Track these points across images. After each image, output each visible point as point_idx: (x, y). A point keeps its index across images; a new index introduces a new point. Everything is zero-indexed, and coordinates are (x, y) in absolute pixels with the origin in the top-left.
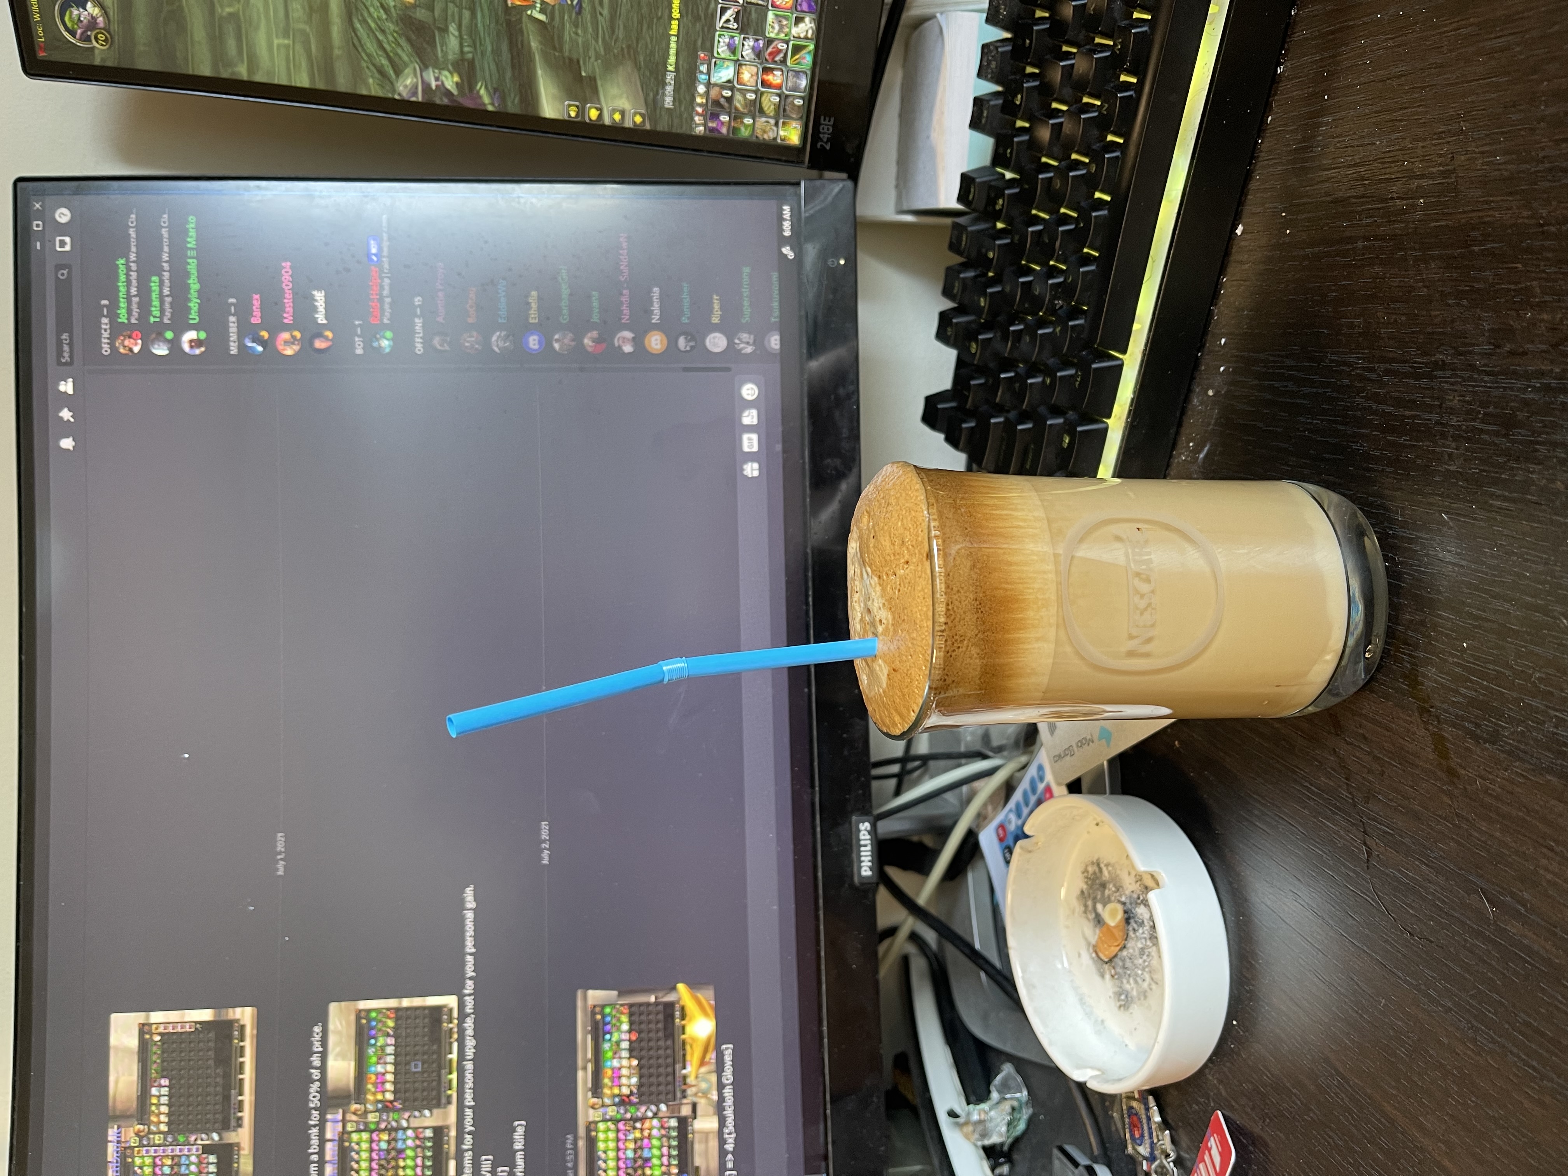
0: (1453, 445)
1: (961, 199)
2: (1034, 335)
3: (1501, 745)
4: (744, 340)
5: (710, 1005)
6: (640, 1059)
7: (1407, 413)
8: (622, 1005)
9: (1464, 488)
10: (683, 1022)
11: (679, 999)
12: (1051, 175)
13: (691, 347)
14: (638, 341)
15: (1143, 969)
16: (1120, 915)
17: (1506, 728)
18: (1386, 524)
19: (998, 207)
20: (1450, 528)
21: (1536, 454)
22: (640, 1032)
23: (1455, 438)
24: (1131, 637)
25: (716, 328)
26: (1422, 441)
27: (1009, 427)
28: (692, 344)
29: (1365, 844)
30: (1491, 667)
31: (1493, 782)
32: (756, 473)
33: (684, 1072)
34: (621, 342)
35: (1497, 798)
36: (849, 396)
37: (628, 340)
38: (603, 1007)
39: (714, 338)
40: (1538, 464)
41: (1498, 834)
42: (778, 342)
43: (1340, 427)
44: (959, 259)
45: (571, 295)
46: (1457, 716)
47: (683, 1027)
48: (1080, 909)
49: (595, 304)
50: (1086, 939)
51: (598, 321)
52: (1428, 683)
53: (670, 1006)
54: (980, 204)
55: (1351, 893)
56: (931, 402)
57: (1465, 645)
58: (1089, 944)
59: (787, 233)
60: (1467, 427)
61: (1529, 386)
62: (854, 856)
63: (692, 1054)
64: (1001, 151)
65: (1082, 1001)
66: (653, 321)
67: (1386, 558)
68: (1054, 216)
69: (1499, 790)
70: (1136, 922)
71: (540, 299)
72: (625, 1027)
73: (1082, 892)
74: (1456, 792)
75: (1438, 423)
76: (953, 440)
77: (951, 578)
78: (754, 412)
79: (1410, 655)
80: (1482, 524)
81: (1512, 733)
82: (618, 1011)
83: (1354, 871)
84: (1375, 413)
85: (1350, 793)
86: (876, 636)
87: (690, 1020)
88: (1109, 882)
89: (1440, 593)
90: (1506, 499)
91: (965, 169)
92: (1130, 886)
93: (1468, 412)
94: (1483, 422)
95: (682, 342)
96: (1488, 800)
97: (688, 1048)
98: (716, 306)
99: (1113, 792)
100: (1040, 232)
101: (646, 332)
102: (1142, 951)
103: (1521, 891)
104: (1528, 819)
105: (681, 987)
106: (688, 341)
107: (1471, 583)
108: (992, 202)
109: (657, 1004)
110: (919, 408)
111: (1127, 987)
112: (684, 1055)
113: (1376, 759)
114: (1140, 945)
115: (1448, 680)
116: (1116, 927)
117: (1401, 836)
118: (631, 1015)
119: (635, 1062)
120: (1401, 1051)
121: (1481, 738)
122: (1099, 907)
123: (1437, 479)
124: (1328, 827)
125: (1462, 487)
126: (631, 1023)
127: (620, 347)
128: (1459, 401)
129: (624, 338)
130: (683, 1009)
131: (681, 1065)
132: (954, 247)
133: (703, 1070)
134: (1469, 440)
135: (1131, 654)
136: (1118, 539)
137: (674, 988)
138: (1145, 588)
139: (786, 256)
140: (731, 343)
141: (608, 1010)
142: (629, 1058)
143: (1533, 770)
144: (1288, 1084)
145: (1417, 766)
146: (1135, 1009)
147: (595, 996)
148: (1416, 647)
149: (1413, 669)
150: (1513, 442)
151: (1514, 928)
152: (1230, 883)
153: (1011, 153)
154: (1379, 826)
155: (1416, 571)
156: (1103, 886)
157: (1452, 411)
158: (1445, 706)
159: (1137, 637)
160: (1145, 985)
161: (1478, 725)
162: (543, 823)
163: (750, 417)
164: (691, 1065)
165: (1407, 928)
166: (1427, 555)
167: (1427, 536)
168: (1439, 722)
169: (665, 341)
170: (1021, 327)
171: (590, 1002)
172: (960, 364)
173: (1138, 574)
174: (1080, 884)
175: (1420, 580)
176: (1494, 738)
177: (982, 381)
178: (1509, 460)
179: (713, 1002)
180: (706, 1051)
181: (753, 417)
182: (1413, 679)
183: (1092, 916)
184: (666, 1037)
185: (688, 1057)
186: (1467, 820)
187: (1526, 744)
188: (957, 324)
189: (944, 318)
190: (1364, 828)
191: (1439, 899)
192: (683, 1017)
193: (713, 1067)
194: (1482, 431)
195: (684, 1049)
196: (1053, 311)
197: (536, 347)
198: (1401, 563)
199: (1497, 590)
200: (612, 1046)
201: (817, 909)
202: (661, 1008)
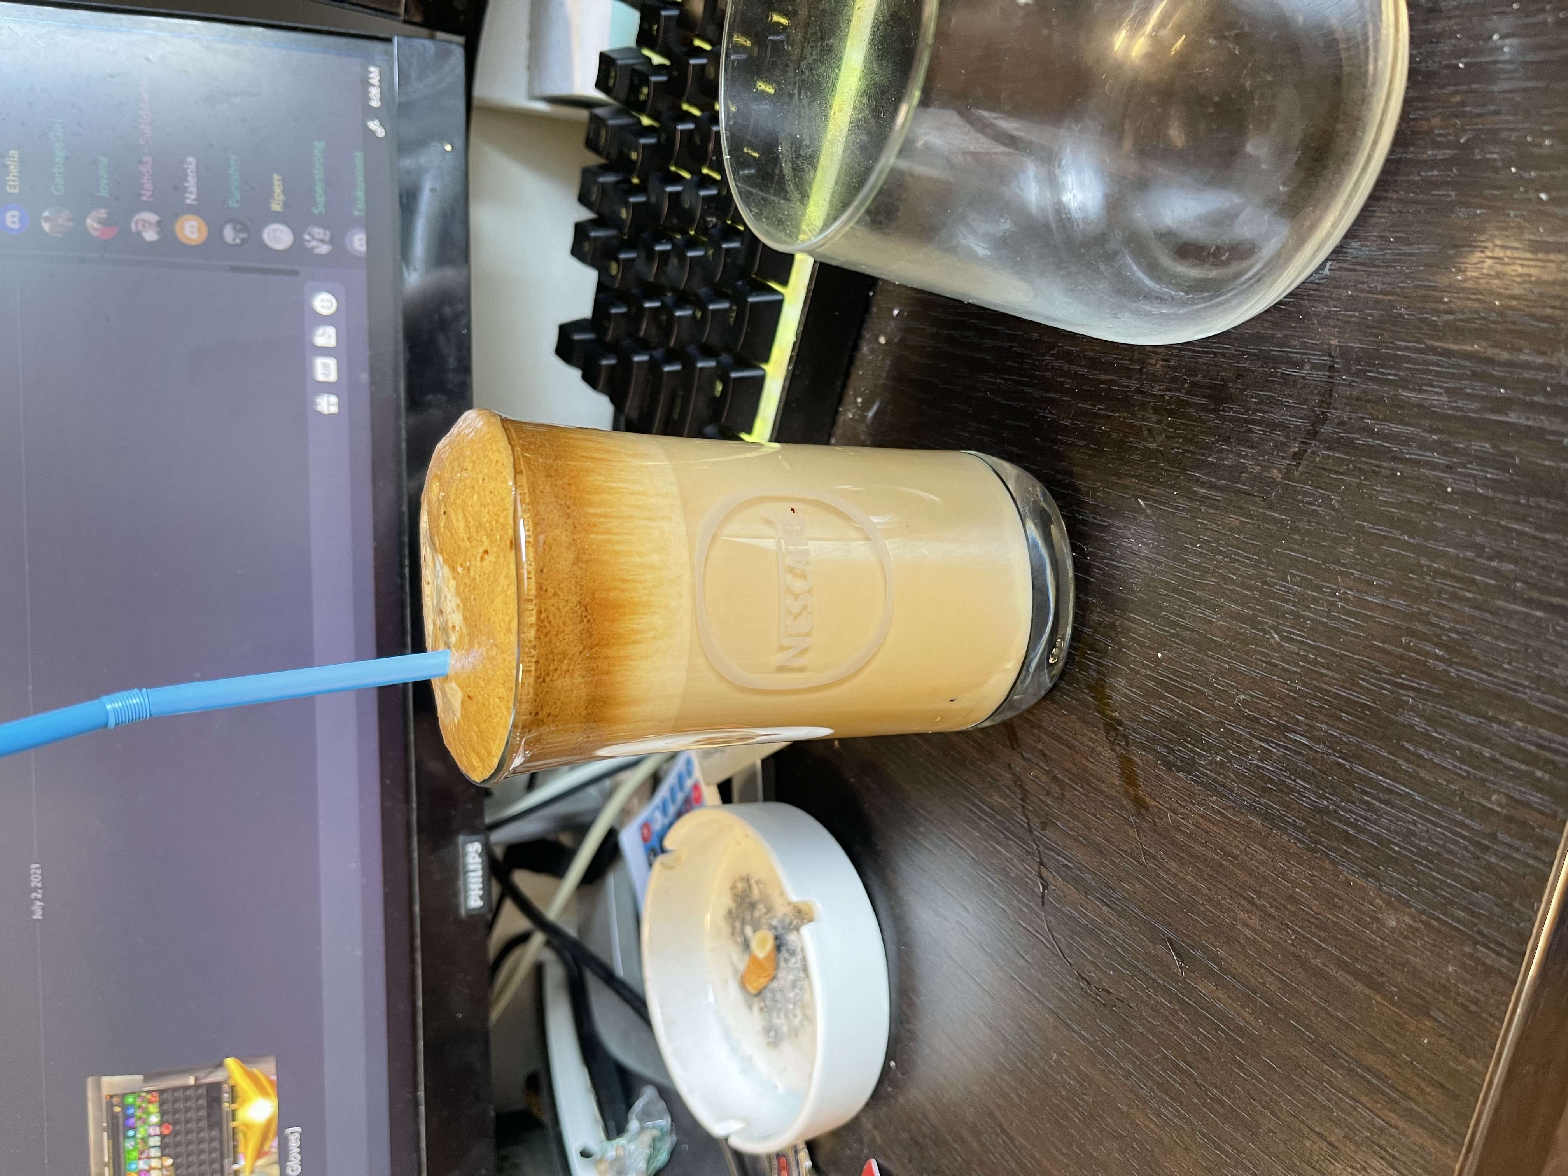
0: (1155, 418)
1: (601, 84)
2: (682, 257)
3: (1196, 776)
4: (318, 237)
5: (271, 1082)
6: (175, 1158)
7: (1103, 377)
8: (149, 1092)
9: (1166, 470)
10: (234, 1106)
11: (229, 1077)
12: (704, 61)
13: (243, 240)
14: (165, 226)
15: (795, 1004)
16: (770, 944)
17: (1203, 756)
18: (1074, 507)
19: (642, 97)
20: (1148, 517)
21: (1250, 435)
22: (175, 1123)
23: (1156, 410)
24: (782, 648)
25: (277, 218)
26: (1119, 411)
27: (654, 367)
28: (244, 235)
29: (1041, 877)
30: (1189, 683)
31: (1186, 817)
32: (334, 410)
33: (236, 1167)
34: (140, 226)
35: (1190, 836)
36: (457, 317)
37: (151, 223)
38: (124, 1096)
39: (275, 230)
40: (1252, 447)
41: (1189, 878)
42: (364, 242)
43: (1026, 389)
44: (600, 160)
45: (68, 158)
46: (1148, 738)
47: (234, 1112)
48: (726, 930)
49: (103, 173)
50: (733, 964)
51: (106, 195)
52: (1115, 696)
53: (215, 1089)
54: (623, 92)
55: (1021, 929)
56: (565, 330)
57: (1159, 655)
58: (736, 971)
59: (375, 103)
60: (1171, 397)
61: (1244, 353)
62: (461, 883)
63: (246, 1146)
64: (646, 27)
65: (727, 1035)
66: (188, 201)
67: (1074, 547)
68: (706, 114)
69: (1192, 827)
70: (788, 950)
71: (22, 160)
72: (155, 1119)
73: (730, 912)
74: (1145, 825)
75: (1138, 391)
76: (590, 378)
77: (545, 575)
78: (331, 331)
79: (1097, 663)
80: (1184, 514)
81: (1211, 763)
82: (143, 1099)
83: (1028, 906)
84: (1066, 374)
85: (1026, 817)
86: (449, 648)
87: (244, 1102)
88: (761, 902)
89: (1133, 592)
90: (1212, 487)
91: (605, 48)
92: (781, 910)
93: (1173, 380)
94: (1189, 393)
95: (229, 233)
96: (1179, 837)
97: (240, 1136)
98: (278, 189)
99: (767, 798)
100: (690, 132)
101: (177, 216)
102: (794, 985)
103: (1215, 947)
104: (1225, 863)
105: (230, 1062)
106: (237, 231)
107: (1168, 583)
108: (634, 90)
109: (197, 1086)
110: (552, 338)
111: (777, 1022)
112: (235, 1147)
113: (1055, 779)
114: (791, 977)
115: (1139, 695)
116: (767, 958)
117: (1081, 871)
118: (162, 1103)
119: (169, 1162)
120: (1075, 1115)
121: (1175, 766)
122: (748, 930)
123: (1135, 457)
124: (1000, 853)
125: (1162, 469)
126: (163, 1113)
127: (139, 233)
128: (1162, 366)
129: (145, 221)
130: (233, 1088)
131: (231, 1159)
132: (591, 144)
133: (261, 1162)
134: (1171, 413)
135: (781, 669)
136: (768, 522)
137: (220, 1065)
138: (798, 585)
139: (373, 133)
140: (298, 240)
141: (130, 1100)
142: (160, 1158)
143: (1234, 808)
144: (948, 1137)
145: (1101, 792)
146: (787, 1047)
147: (112, 1083)
148: (1104, 654)
149: (1100, 679)
150: (1224, 419)
151: (1207, 988)
152: (892, 908)
153: (658, 30)
154: (1057, 857)
155: (1107, 565)
156: (753, 906)
157: (1154, 378)
158: (1134, 725)
159: (789, 648)
160: (797, 1022)
161: (1171, 751)
162: (33, 866)
163: (325, 337)
164: (245, 1157)
165: (1084, 975)
166: (1119, 546)
167: (1121, 525)
168: (1127, 743)
169: (205, 231)
170: (668, 247)
171: (106, 1091)
172: (601, 287)
173: (791, 570)
174: (727, 902)
175: (1112, 576)
176: (1189, 767)
177: (623, 310)
178: (1217, 441)
179: (274, 1078)
180: (264, 1138)
181: (330, 337)
182: (1098, 689)
183: (740, 940)
184: (211, 1127)
185: (241, 1149)
186: (1155, 859)
187: (1225, 777)
188: (596, 238)
189: (580, 230)
190: (1040, 858)
191: (1120, 946)
192: (233, 1100)
193: (275, 1157)
194: (1188, 404)
195: (234, 1139)
196: (703, 229)
197: (16, 226)
198: (1090, 554)
199: (1199, 594)
200: (136, 1144)
201: (413, 950)
202: (202, 1091)
